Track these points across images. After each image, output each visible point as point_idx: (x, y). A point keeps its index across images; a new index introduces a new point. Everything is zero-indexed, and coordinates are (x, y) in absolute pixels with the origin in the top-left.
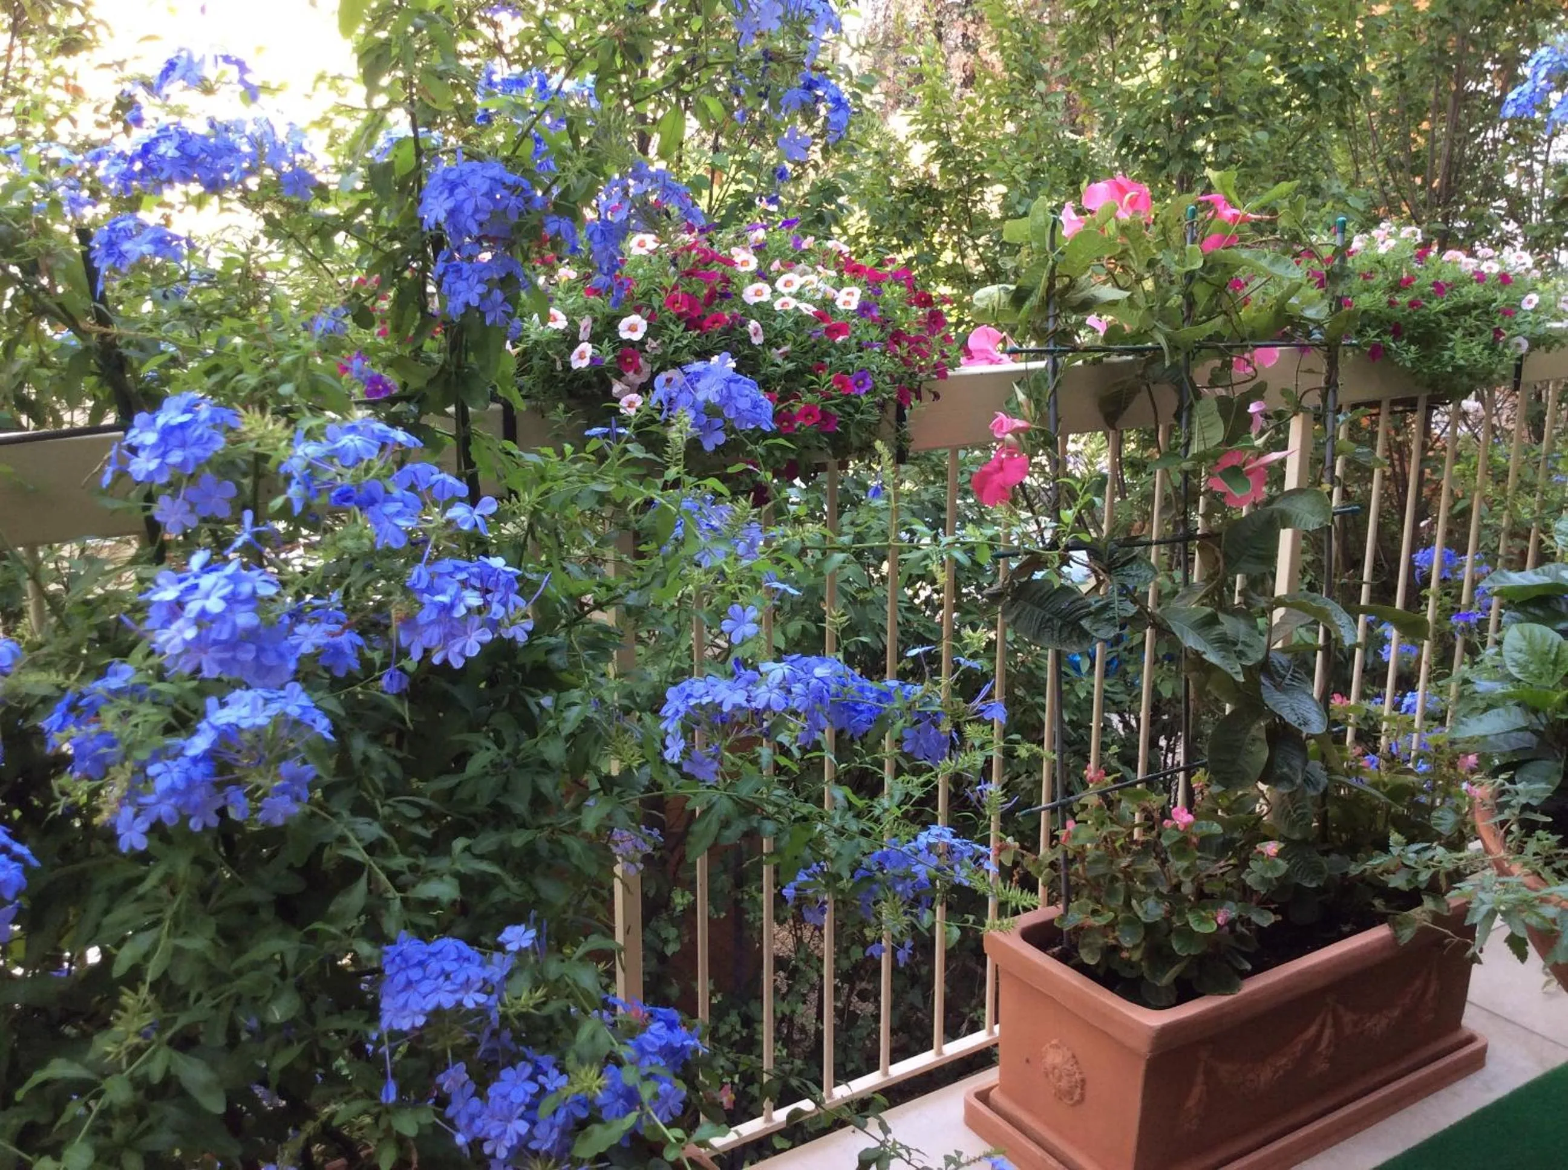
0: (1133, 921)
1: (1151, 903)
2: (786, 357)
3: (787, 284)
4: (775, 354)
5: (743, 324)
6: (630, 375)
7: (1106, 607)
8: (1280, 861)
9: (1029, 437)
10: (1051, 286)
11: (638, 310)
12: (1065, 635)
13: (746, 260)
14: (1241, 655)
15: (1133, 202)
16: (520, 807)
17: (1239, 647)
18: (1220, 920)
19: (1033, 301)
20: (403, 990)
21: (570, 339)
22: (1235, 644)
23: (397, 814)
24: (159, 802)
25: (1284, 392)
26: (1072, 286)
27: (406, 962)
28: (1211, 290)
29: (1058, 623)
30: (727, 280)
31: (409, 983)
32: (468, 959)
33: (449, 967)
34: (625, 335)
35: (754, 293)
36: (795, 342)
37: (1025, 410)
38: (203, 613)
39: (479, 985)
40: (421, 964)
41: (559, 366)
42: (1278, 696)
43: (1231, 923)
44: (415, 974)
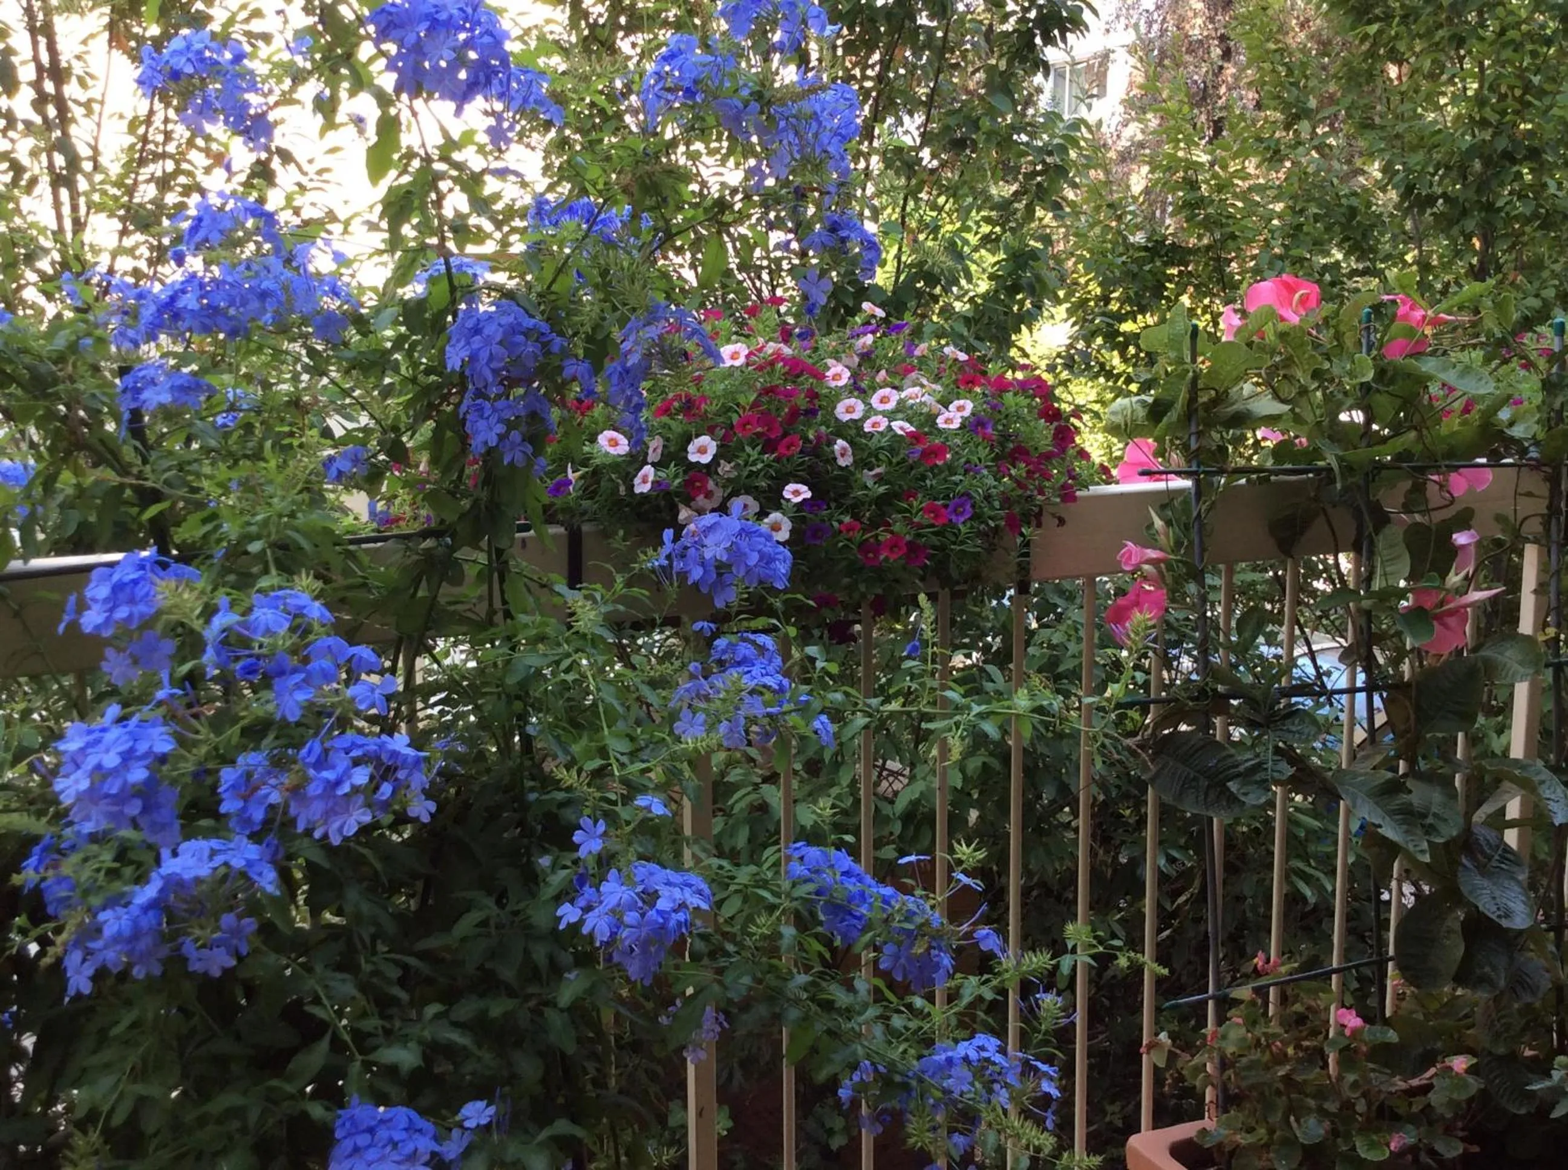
0: (1290, 1142)
1: (1312, 1121)
2: (880, 479)
3: (883, 400)
4: (868, 477)
5: (831, 443)
6: (701, 500)
7: (1258, 767)
8: (1471, 1079)
9: (1170, 568)
10: (1193, 399)
11: (711, 431)
12: (1212, 796)
13: (838, 374)
14: (1430, 830)
15: (1304, 301)
16: (508, 973)
17: (1430, 820)
18: (1393, 1146)
19: (1172, 416)
20: (350, 1156)
21: (636, 459)
22: (1424, 816)
23: (376, 973)
24: (106, 947)
25: (1500, 518)
26: (1221, 398)
27: (356, 1129)
28: (1399, 401)
29: (1204, 783)
30: (813, 395)
31: (356, 1150)
32: (420, 1131)
33: (397, 1136)
34: (693, 458)
35: (848, 409)
36: (890, 463)
37: (1162, 539)
38: (99, 767)
39: (427, 1157)
40: (371, 1130)
41: (622, 490)
42: (1479, 881)
43: (1413, 1150)
44: (363, 1140)
